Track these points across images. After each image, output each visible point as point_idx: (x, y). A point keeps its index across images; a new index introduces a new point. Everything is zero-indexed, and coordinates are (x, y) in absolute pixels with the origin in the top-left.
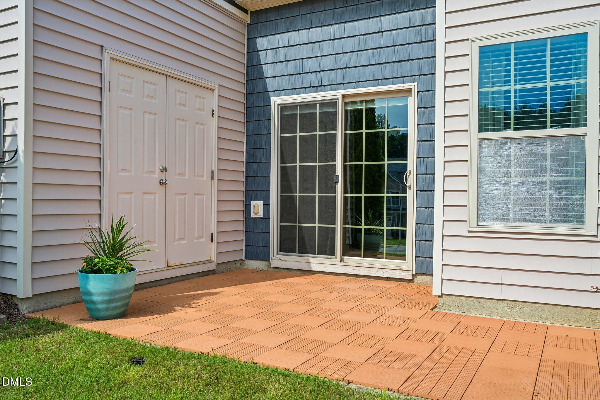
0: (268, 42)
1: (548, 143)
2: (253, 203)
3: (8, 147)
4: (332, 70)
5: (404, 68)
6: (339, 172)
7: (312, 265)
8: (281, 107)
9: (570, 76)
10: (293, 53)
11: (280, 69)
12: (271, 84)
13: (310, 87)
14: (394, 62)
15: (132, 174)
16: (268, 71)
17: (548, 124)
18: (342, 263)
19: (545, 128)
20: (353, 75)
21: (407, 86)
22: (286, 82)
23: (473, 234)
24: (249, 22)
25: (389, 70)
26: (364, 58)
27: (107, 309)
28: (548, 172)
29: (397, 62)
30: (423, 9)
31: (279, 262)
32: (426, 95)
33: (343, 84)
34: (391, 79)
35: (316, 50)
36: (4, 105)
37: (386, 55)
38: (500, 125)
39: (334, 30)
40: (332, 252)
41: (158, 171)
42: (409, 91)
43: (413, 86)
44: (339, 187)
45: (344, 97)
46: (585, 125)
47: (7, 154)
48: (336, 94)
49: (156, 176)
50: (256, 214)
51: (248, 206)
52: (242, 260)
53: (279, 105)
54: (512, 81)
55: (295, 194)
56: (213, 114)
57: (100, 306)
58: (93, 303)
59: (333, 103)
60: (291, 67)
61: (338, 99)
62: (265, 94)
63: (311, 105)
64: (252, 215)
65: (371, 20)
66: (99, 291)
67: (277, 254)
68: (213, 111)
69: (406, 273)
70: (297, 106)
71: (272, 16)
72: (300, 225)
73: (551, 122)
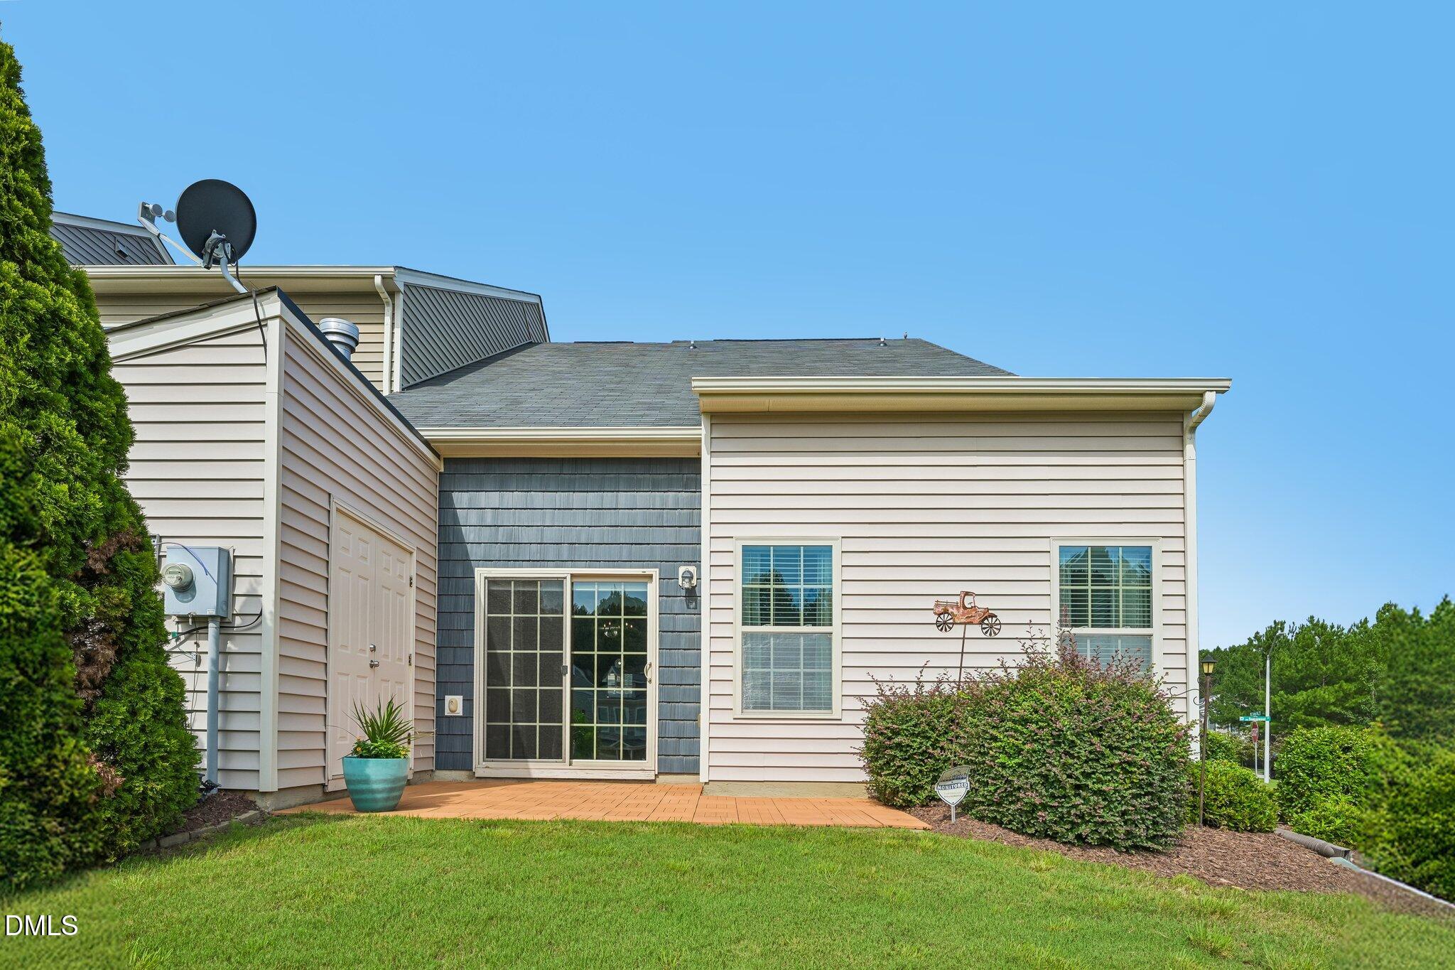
0: (470, 499)
1: (802, 638)
2: (448, 698)
3: (242, 607)
4: (557, 544)
5: (644, 552)
6: (567, 661)
7: (532, 771)
8: (489, 581)
9: (815, 581)
10: (506, 518)
11: (486, 534)
12: (474, 552)
13: (529, 561)
14: (632, 544)
15: (349, 652)
16: (469, 535)
17: (802, 622)
18: (571, 767)
19: (799, 625)
20: (583, 553)
21: (648, 571)
22: (496, 552)
23: (738, 722)
24: (442, 470)
25: (625, 552)
26: (596, 535)
27: (387, 799)
28: (802, 664)
29: (636, 544)
30: (664, 492)
31: (487, 770)
32: (668, 583)
33: (573, 562)
34: (629, 562)
35: (537, 518)
36: (235, 557)
37: (623, 535)
38: (757, 619)
39: (560, 498)
40: (558, 755)
41: (368, 650)
42: (650, 577)
43: (655, 572)
44: (567, 679)
45: (572, 576)
46: (831, 625)
47: (237, 618)
48: (564, 572)
49: (367, 656)
50: (452, 712)
51: (440, 701)
52: (432, 770)
53: (486, 578)
54: (772, 580)
55: (508, 688)
56: (411, 583)
57: (379, 796)
58: (373, 791)
59: (559, 582)
60: (502, 535)
61: (565, 578)
62: (467, 564)
63: (532, 582)
64: (447, 713)
65: (605, 493)
66: (381, 778)
67: (484, 761)
68: (411, 579)
69: (648, 772)
70: (510, 581)
71: (474, 469)
72: (515, 724)
73: (805, 620)
